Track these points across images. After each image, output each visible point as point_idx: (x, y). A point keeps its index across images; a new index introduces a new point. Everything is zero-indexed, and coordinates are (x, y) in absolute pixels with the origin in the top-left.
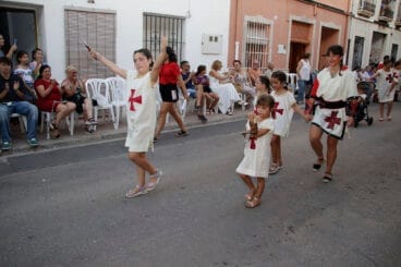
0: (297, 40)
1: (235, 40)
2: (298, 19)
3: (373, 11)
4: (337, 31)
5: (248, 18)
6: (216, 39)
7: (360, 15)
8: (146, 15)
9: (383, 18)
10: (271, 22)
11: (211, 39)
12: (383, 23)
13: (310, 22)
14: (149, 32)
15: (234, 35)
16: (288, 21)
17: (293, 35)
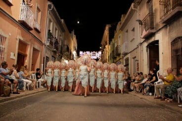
0: (20, 51)
2: (22, 39)
3: (52, 45)
4: (39, 51)
7: (48, 46)
9: (55, 50)
10: (8, 37)
12: (55, 52)
13: (29, 43)
16: (17, 39)
17: (19, 49)
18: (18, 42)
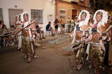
0: (73, 14)
1: (57, 16)
2: (73, 9)
3: (93, 6)
5: (60, 9)
6: (51, 16)
7: (90, 7)
8: (32, 10)
9: (96, 8)
10: (66, 10)
11: (50, 15)
13: (78, 10)
14: (32, 15)
15: (56, 14)
16: (71, 10)
17: (72, 13)
18: (71, 11)
